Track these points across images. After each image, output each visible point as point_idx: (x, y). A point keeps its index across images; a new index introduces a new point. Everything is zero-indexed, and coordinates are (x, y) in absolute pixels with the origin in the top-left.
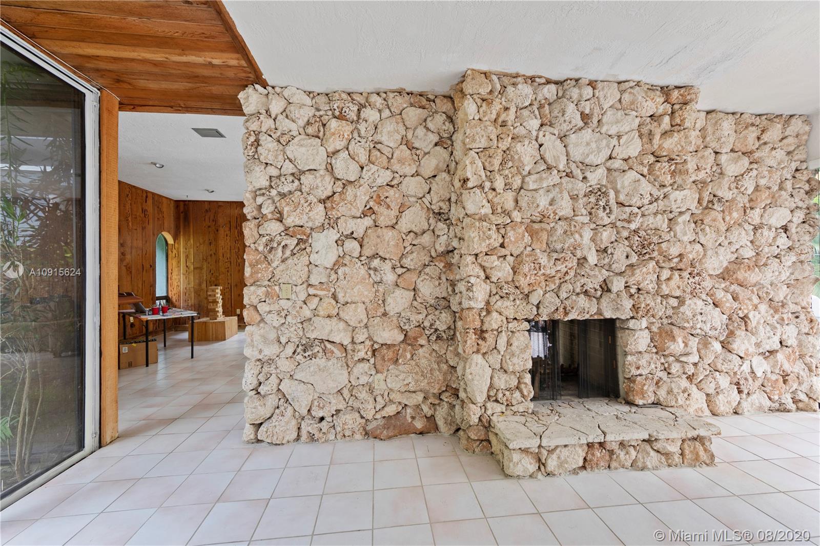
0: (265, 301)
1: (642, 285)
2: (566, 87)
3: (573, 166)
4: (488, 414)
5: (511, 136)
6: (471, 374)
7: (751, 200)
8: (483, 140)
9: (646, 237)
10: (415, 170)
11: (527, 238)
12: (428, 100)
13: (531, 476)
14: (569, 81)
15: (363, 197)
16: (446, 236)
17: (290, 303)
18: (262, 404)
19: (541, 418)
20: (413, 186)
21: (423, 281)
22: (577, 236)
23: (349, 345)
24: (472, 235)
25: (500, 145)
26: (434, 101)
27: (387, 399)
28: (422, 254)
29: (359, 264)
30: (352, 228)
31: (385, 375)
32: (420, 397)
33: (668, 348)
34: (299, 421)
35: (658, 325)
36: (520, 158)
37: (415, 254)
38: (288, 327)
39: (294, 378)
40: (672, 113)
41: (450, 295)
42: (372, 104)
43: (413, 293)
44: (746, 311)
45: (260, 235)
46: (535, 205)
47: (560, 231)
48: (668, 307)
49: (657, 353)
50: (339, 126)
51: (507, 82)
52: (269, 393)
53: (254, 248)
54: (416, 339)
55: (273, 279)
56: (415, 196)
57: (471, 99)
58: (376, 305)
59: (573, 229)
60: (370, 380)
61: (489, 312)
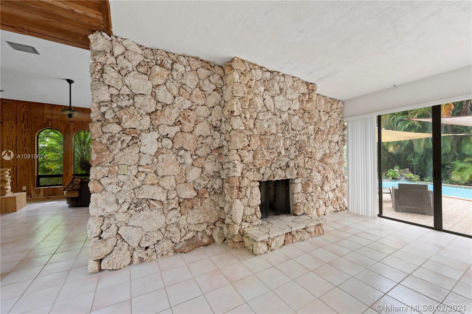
0: (107, 177)
1: (299, 164)
2: (274, 75)
3: (276, 111)
4: (243, 228)
5: (253, 93)
6: (235, 209)
7: (329, 131)
8: (241, 93)
9: (301, 144)
10: (204, 103)
11: (259, 142)
12: (211, 66)
13: (265, 253)
14: (275, 72)
15: (175, 114)
16: (219, 139)
17: (125, 177)
18: (104, 245)
19: (265, 226)
20: (203, 111)
21: (207, 163)
22: (279, 142)
23: (165, 201)
24: (237, 140)
25: (248, 97)
26: (213, 67)
27: (187, 229)
28: (207, 148)
29: (172, 153)
30: (168, 132)
31: (186, 216)
32: (205, 226)
33: (308, 190)
34: (132, 252)
35: (304, 181)
36: (257, 104)
37: (203, 148)
38: (124, 193)
39: (129, 225)
40: (309, 93)
41: (220, 170)
42: (180, 61)
43: (201, 169)
44: (327, 174)
45: (103, 133)
46: (263, 127)
47: (272, 140)
48: (308, 173)
49: (304, 193)
50: (161, 71)
51: (252, 67)
52: (110, 237)
53: (98, 141)
54: (203, 194)
55: (114, 162)
56: (203, 117)
57: (236, 72)
58: (181, 176)
59: (277, 139)
60: (178, 220)
61: (243, 178)
